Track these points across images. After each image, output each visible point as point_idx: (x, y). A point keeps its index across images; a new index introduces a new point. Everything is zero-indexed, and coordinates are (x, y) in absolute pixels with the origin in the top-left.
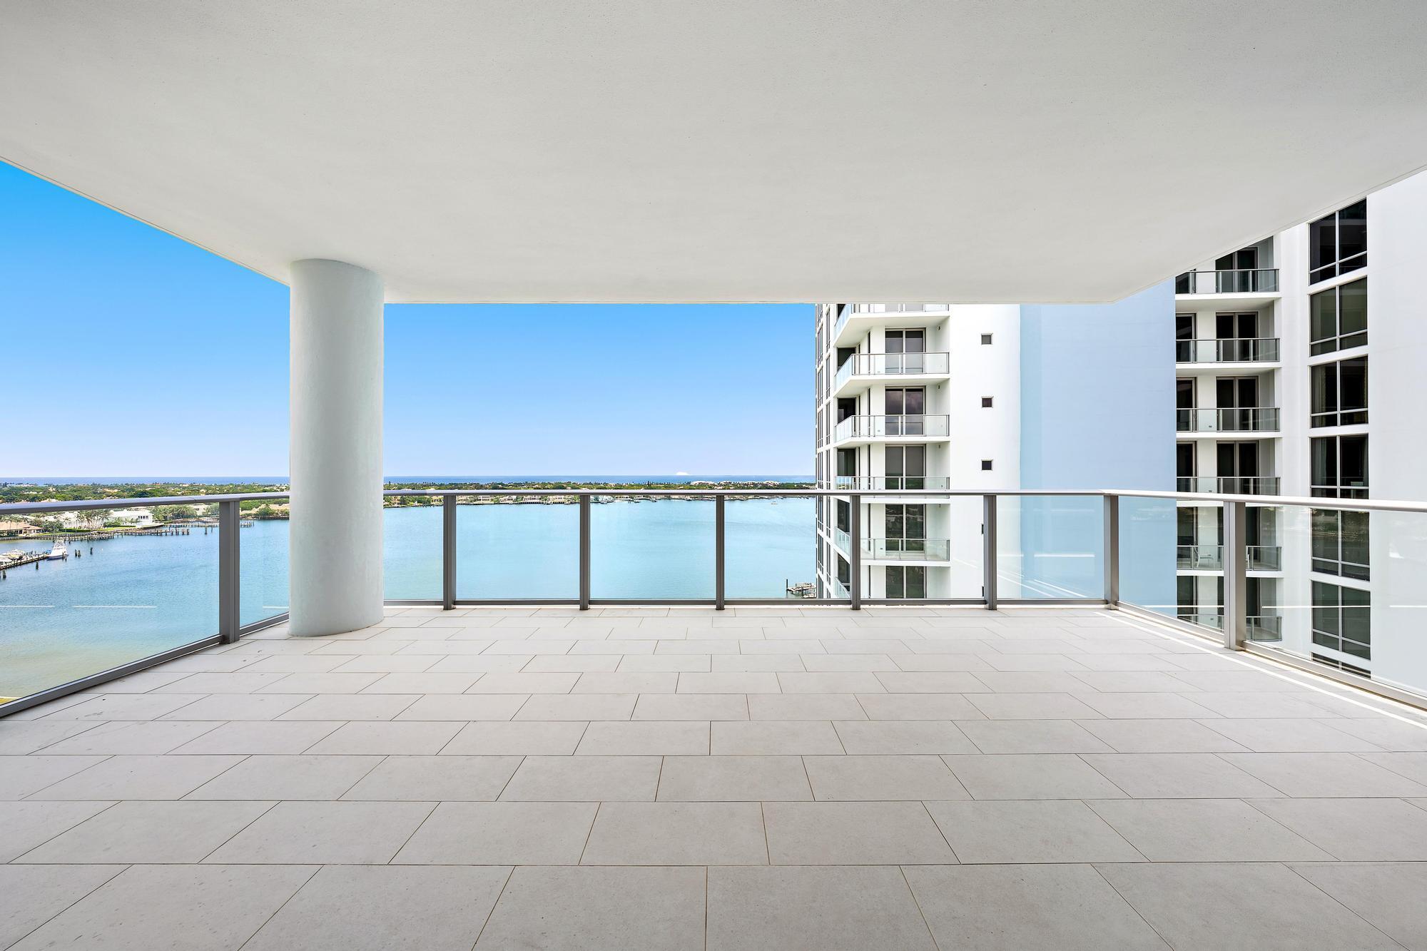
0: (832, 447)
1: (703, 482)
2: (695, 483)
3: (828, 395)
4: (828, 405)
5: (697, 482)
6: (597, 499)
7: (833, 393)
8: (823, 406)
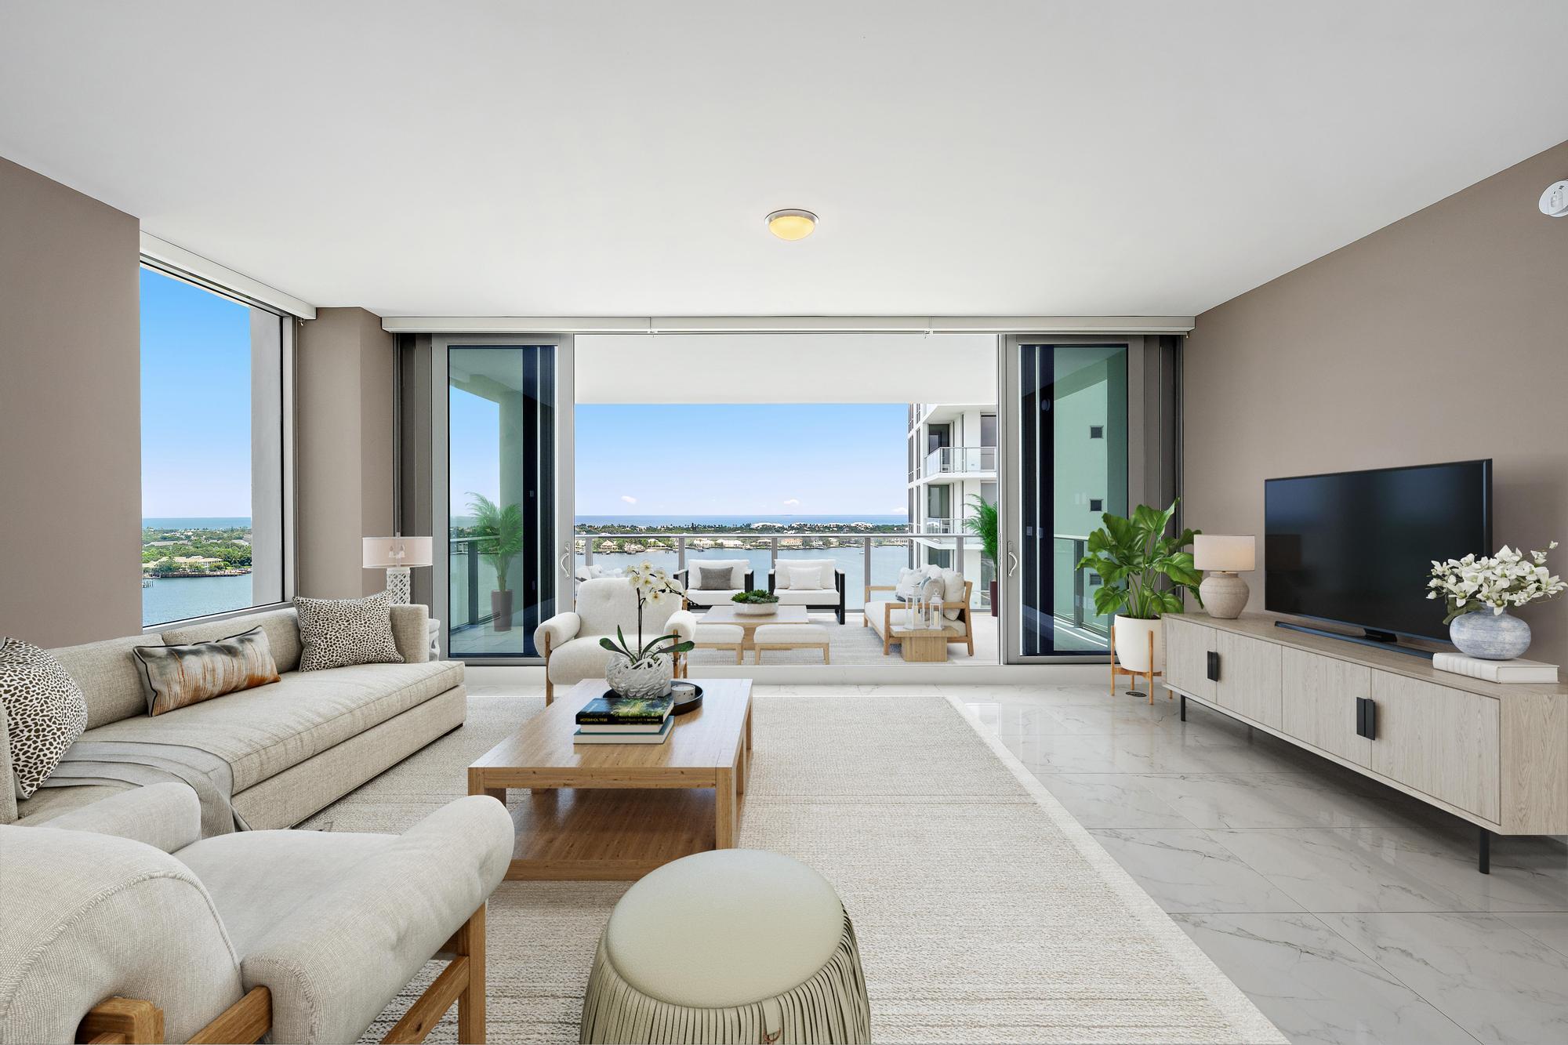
0: (922, 482)
1: (768, 524)
2: (756, 525)
3: (918, 420)
4: (918, 432)
5: (760, 524)
6: (621, 547)
7: (923, 419)
8: (913, 432)
